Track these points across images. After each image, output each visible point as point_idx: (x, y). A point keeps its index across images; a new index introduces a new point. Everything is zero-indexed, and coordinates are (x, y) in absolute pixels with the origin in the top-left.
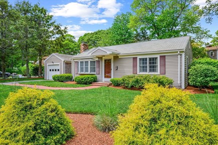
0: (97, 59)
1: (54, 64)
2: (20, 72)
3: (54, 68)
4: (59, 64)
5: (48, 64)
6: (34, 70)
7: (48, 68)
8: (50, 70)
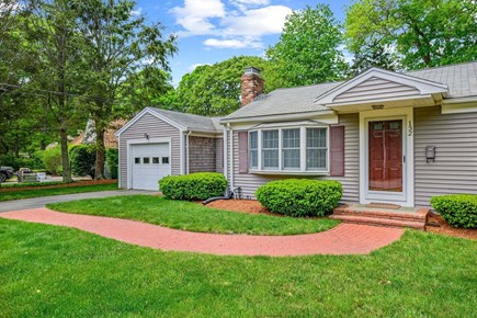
0: (335, 121)
1: (151, 141)
2: (37, 164)
3: (151, 153)
4: (168, 140)
5: (129, 142)
6: (79, 159)
7: (131, 154)
8: (137, 160)
